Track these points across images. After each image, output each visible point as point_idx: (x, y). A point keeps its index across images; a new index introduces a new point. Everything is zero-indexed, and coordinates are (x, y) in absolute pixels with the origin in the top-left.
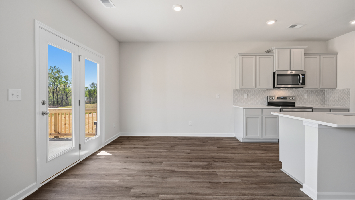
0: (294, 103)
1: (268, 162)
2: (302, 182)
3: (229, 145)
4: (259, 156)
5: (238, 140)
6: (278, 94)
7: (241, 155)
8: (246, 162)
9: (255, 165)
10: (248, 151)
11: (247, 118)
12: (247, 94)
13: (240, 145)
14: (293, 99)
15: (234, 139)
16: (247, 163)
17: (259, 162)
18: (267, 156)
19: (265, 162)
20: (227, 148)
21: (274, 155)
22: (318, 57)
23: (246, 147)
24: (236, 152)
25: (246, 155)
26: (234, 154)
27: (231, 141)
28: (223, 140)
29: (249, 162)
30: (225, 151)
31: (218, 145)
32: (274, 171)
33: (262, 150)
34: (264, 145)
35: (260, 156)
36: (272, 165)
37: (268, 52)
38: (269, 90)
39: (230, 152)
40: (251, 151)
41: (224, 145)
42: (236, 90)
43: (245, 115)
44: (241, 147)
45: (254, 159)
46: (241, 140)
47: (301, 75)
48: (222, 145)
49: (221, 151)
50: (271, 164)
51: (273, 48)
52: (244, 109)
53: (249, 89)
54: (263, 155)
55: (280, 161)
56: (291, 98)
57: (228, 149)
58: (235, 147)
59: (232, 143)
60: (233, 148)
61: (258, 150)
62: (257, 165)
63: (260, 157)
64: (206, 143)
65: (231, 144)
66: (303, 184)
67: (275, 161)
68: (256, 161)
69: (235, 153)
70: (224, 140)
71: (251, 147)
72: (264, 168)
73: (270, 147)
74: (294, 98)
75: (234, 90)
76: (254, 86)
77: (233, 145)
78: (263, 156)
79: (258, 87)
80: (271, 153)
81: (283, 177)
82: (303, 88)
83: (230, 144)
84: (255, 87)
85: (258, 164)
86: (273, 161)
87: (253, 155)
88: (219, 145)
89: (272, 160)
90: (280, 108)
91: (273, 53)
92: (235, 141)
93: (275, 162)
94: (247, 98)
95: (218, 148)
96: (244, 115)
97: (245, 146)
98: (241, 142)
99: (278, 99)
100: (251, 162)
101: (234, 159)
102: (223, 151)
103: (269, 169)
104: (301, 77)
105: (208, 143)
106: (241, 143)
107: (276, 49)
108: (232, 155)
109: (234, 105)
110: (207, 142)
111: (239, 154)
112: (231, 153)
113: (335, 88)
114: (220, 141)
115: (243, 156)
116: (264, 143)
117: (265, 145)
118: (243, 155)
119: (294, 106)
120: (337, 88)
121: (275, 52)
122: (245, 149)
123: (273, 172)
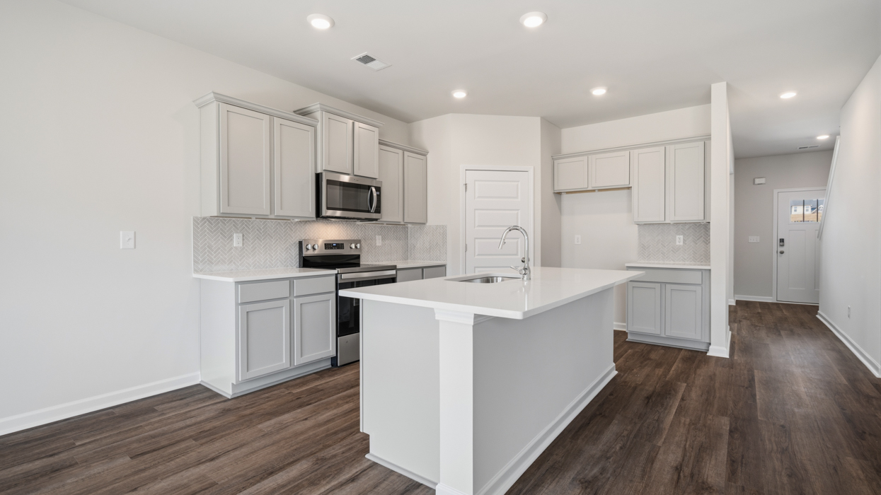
0: (358, 257)
1: (329, 446)
2: (435, 481)
3: (182, 428)
4: (297, 435)
5: (217, 395)
6: (324, 234)
7: (237, 452)
8: (262, 479)
9: (294, 480)
10: (260, 426)
11: (250, 314)
12: (241, 235)
13: (226, 412)
14: (356, 247)
15: (199, 393)
16: (266, 482)
17: (303, 458)
18: (320, 425)
19: (321, 446)
20: (178, 442)
21: (335, 411)
22: (400, 152)
23: (251, 414)
24: (218, 446)
25: (257, 445)
26: (212, 459)
27: (187, 405)
28: (154, 411)
29: (271, 473)
30: (171, 460)
31: (135, 445)
32: (354, 471)
33: (300, 406)
34: (300, 387)
35: (302, 433)
36: (343, 453)
37: (304, 113)
38: (306, 222)
39: (193, 455)
40: (268, 423)
41: (163, 434)
42: (204, 218)
43: (243, 304)
44: (231, 418)
45: (285, 452)
46: (228, 392)
47: (374, 189)
48: (153, 437)
49: (152, 471)
50: (337, 449)
51: (315, 106)
52: (237, 283)
53: (248, 217)
54: (309, 423)
55: (365, 432)
56: (353, 246)
57: (183, 445)
58: (208, 426)
59: (193, 413)
60: (206, 435)
61: (288, 411)
62: (302, 475)
63: (302, 437)
64: (63, 456)
65: (193, 420)
66: (436, 484)
67: (344, 434)
68: (295, 458)
69: (213, 455)
70: (159, 408)
71: (264, 406)
72: (324, 476)
73: (316, 390)
74: (358, 246)
75: (196, 220)
76: (265, 210)
77: (200, 422)
78: (309, 429)
79: (278, 212)
80: (327, 407)
81: (380, 483)
82: (376, 220)
83: (188, 422)
84: (269, 213)
85: (303, 466)
86: (340, 435)
87: (278, 437)
88: (139, 441)
89: (336, 433)
90: (335, 272)
91: (315, 118)
92: (203, 400)
93: (344, 438)
94: (241, 245)
95: (135, 462)
96: (237, 304)
97: (246, 408)
98: (229, 400)
99: (326, 249)
100: (281, 469)
101: (213, 484)
102: (161, 468)
103: (339, 471)
104: (375, 194)
105: (76, 450)
106: (229, 403)
107: (323, 110)
108: (203, 469)
109: (196, 271)
110: (72, 446)
111: (232, 454)
112: (199, 463)
113: (424, 224)
114: (140, 418)
115: (247, 455)
116: (298, 381)
117: (304, 384)
118: (244, 450)
119: (358, 265)
120: (427, 224)
121: (319, 119)
122: (247, 421)
123: (353, 480)
